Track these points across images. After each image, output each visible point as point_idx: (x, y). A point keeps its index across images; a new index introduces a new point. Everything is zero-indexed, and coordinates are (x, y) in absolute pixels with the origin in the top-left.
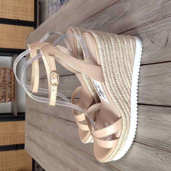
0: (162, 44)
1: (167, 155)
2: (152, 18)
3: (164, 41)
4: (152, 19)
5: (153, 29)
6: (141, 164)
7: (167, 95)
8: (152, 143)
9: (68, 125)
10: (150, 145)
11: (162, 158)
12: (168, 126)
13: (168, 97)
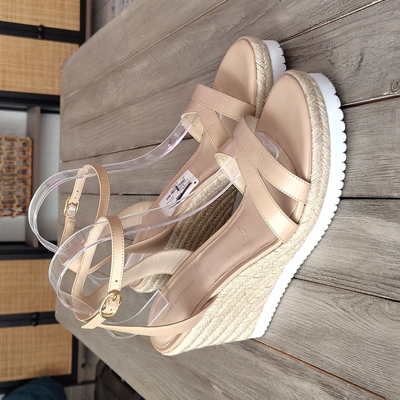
0: (351, 66)
1: (356, 300)
2: (331, 12)
3: (355, 60)
4: (330, 14)
5: (333, 36)
6: (303, 324)
7: (358, 175)
8: (326, 277)
10: (323, 282)
11: (345, 307)
12: (359, 240)
13: (359, 178)
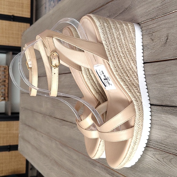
0: (162, 42)
1: (165, 155)
3: (164, 39)
4: (152, 16)
5: (153, 26)
7: (166, 95)
9: (64, 125)
11: (159, 158)
12: (166, 126)
13: (166, 96)
